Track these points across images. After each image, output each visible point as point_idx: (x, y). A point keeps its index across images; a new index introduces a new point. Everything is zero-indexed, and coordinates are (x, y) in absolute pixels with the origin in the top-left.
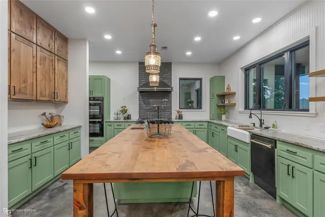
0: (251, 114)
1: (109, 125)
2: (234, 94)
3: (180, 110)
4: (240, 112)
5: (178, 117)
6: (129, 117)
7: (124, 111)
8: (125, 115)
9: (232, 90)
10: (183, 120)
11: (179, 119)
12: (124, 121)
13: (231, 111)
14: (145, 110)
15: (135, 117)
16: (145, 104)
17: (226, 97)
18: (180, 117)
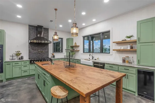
0: (90, 55)
1: (7, 64)
2: (79, 46)
3: (53, 53)
4: (82, 54)
5: (52, 57)
6: (22, 58)
7: (18, 54)
8: (19, 57)
9: (77, 45)
10: (55, 58)
11: (53, 57)
12: (18, 60)
13: (76, 53)
14: (33, 53)
15: (26, 58)
16: (33, 50)
17: (74, 47)
18: (54, 57)
